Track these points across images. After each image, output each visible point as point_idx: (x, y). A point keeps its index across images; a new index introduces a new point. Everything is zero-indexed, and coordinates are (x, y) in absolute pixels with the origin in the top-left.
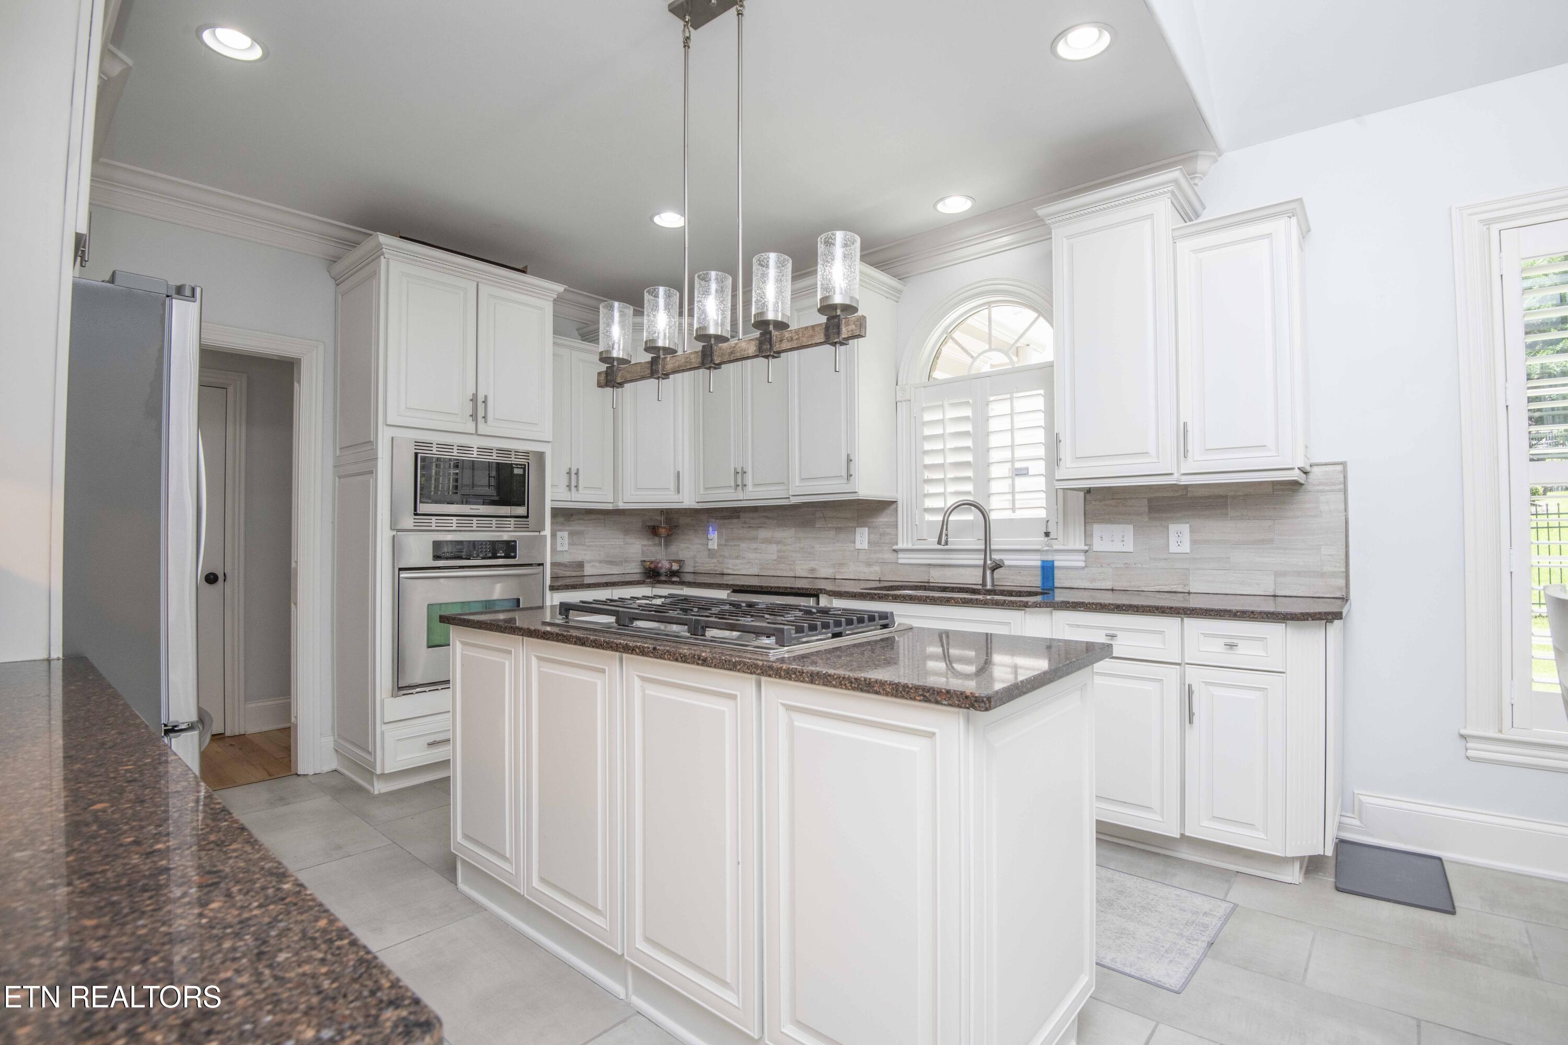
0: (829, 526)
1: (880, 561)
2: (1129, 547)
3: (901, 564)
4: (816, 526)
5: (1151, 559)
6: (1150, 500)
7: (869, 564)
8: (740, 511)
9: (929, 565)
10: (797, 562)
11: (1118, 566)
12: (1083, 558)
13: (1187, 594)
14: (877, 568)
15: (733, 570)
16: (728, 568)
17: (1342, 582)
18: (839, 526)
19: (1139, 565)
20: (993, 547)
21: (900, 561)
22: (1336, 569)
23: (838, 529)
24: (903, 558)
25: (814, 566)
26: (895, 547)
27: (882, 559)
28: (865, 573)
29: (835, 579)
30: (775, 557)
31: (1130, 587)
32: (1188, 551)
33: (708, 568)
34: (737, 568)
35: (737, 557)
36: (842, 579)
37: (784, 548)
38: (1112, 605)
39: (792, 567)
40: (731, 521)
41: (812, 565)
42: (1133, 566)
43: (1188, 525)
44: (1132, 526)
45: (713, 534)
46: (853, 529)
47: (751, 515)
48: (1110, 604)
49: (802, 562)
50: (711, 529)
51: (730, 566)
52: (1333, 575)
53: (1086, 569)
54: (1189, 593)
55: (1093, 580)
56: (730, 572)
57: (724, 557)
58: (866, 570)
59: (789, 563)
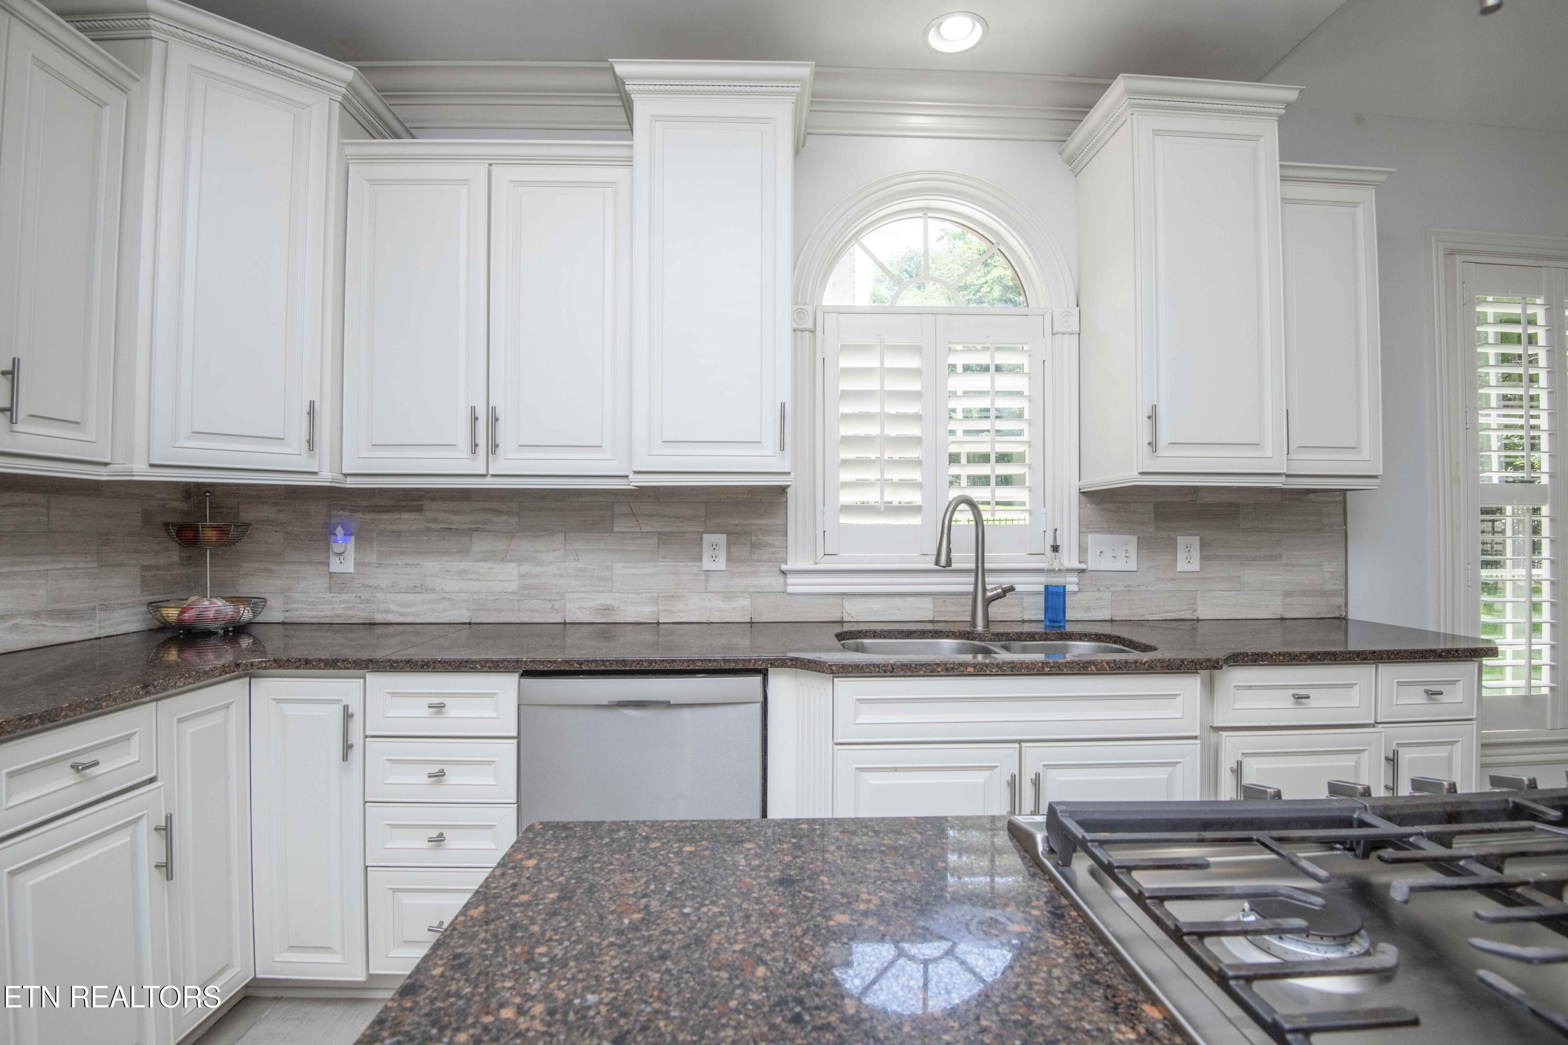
0: (645, 529)
1: (751, 590)
2: (1132, 565)
3: (789, 594)
4: (616, 529)
5: (1157, 579)
6: (1156, 505)
7: (729, 595)
8: (421, 498)
9: (844, 594)
10: (568, 596)
11: (1119, 589)
12: (1076, 580)
13: (1195, 622)
14: (744, 602)
15: (403, 614)
16: (386, 612)
17: (1340, 601)
18: (667, 530)
19: (1143, 588)
20: (987, 566)
21: (790, 589)
22: (1336, 587)
23: (664, 539)
24: (796, 585)
25: (608, 602)
26: (784, 567)
27: (755, 586)
28: (721, 611)
29: (658, 623)
30: (513, 586)
31: (1133, 616)
32: (1198, 569)
33: (328, 614)
34: (413, 609)
35: (413, 590)
36: (674, 623)
37: (539, 569)
38: (1305, 654)
39: (557, 605)
40: (396, 516)
41: (606, 599)
42: (1137, 589)
43: (1198, 538)
44: (1135, 538)
45: (345, 541)
46: (697, 536)
47: (451, 505)
48: (1301, 653)
49: (582, 595)
50: (340, 531)
51: (393, 607)
52: (1334, 593)
53: (1079, 595)
54: (1198, 620)
55: (1088, 609)
56: (392, 618)
57: (376, 588)
58: (724, 605)
59: (548, 597)
